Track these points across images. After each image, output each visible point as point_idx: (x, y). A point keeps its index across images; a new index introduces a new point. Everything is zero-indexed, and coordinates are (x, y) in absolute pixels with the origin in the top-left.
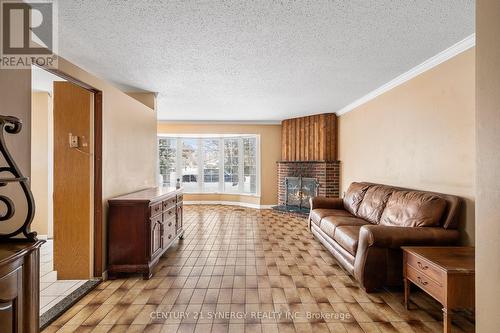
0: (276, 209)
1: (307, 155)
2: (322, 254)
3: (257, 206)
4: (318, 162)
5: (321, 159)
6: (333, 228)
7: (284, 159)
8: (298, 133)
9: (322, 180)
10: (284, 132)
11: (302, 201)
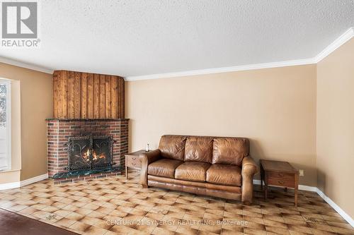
1: (97, 113)
4: (113, 120)
5: (114, 116)
6: (202, 173)
7: (63, 116)
8: (84, 89)
9: (117, 137)
10: (63, 84)
11: (93, 162)
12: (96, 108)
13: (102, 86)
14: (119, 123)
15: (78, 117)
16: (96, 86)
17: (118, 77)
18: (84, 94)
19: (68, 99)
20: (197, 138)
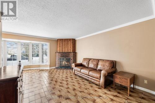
0: (56, 68)
1: (67, 51)
2: (83, 80)
3: (49, 68)
4: (71, 53)
5: (71, 52)
6: (88, 72)
7: (59, 52)
8: (64, 44)
9: (72, 58)
10: (59, 43)
11: (65, 65)
12: (67, 49)
13: (68, 42)
14: (73, 54)
15: (62, 52)
16: (67, 42)
17: (73, 39)
18: (64, 45)
19: (60, 47)
20: (94, 59)
